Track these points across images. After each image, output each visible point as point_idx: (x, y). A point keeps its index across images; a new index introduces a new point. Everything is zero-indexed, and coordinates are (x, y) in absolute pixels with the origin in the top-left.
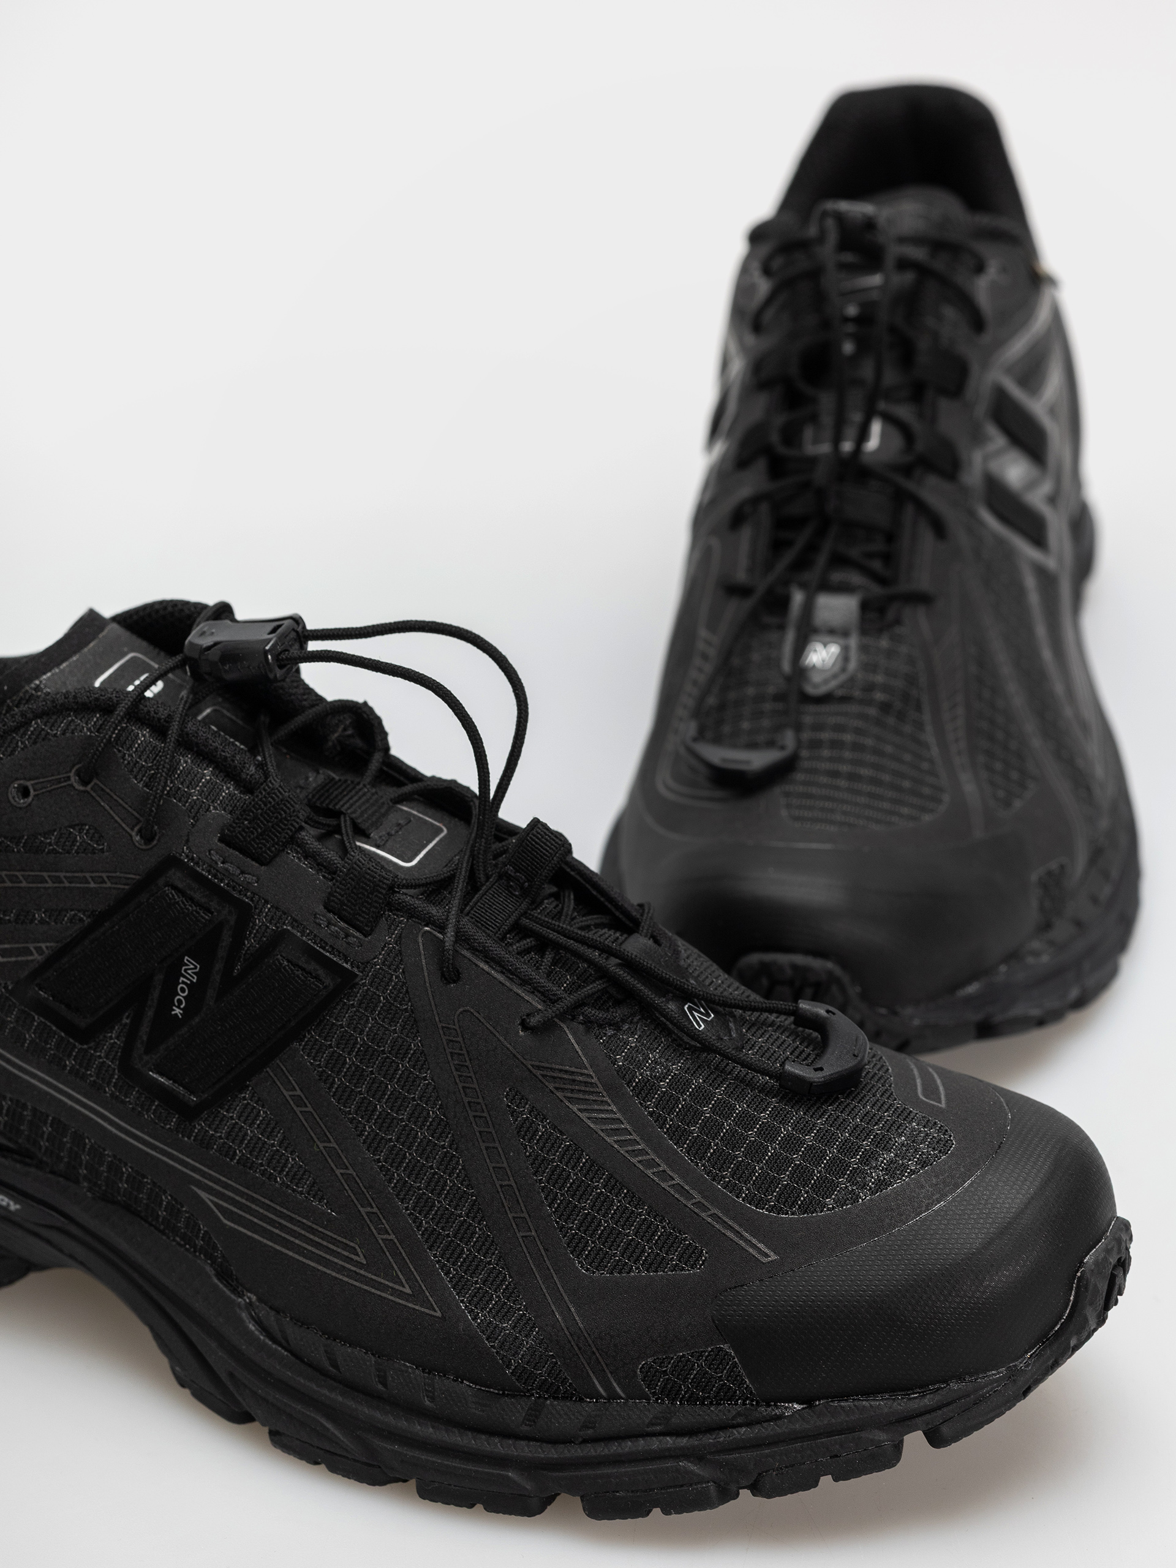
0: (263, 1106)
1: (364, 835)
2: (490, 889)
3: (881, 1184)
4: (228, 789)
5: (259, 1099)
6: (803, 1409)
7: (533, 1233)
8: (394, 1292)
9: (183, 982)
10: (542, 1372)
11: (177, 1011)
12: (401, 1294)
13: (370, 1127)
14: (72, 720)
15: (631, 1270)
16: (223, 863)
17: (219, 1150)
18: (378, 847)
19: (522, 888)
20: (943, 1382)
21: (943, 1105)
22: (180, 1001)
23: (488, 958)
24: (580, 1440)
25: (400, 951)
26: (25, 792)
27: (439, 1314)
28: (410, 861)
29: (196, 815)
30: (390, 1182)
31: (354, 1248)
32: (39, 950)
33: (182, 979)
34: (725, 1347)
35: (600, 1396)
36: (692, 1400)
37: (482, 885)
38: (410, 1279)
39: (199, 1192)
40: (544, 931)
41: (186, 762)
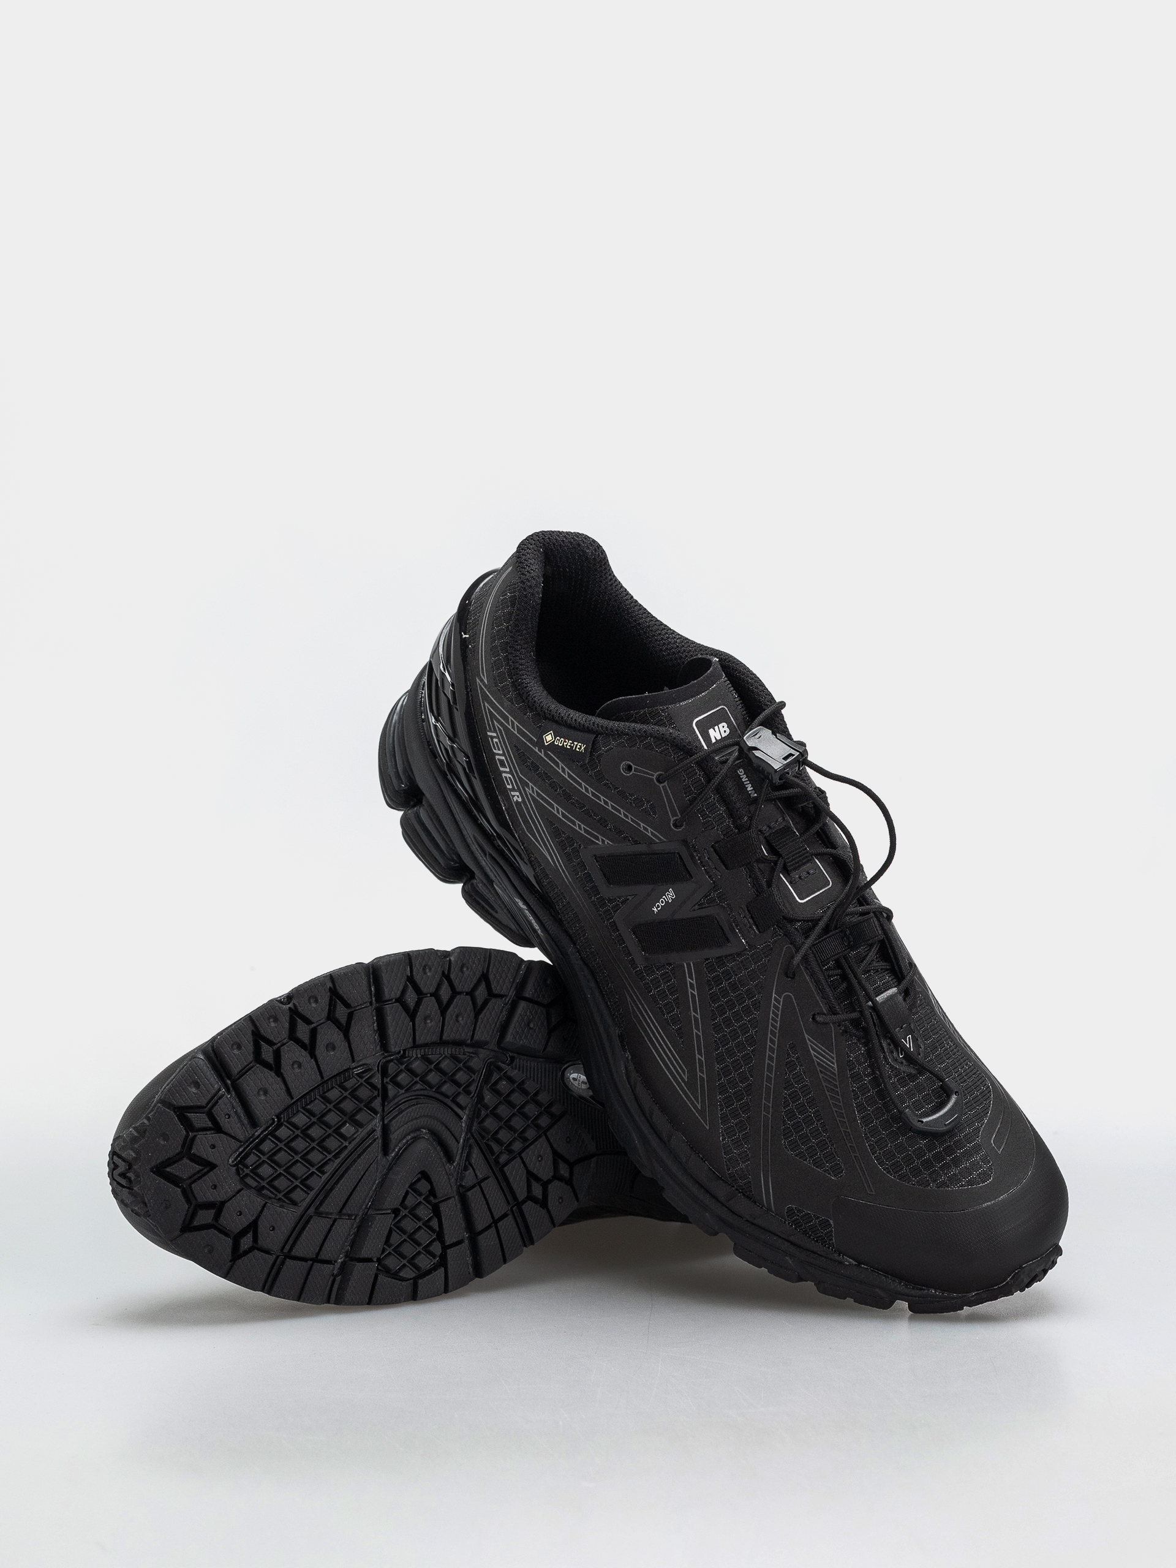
0: (674, 978)
1: (787, 872)
2: (833, 935)
3: (943, 1184)
4: (729, 822)
5: (674, 973)
6: (855, 1264)
7: (770, 1116)
8: (692, 1103)
9: (664, 899)
10: (741, 1182)
11: (655, 909)
12: (695, 1107)
13: (719, 1019)
14: (668, 748)
15: (806, 1160)
16: (708, 858)
17: (644, 984)
18: (791, 883)
19: (849, 943)
20: (927, 1287)
21: (1000, 1152)
22: (658, 906)
23: (812, 975)
24: (745, 1219)
25: (772, 949)
26: (629, 768)
27: (708, 1128)
28: (803, 899)
29: (706, 828)
30: (716, 1050)
31: (685, 1071)
32: (603, 841)
33: (664, 897)
34: (831, 1222)
35: (763, 1206)
36: (805, 1233)
37: (831, 931)
38: (703, 1101)
39: (628, 997)
40: (849, 971)
41: (714, 799)
